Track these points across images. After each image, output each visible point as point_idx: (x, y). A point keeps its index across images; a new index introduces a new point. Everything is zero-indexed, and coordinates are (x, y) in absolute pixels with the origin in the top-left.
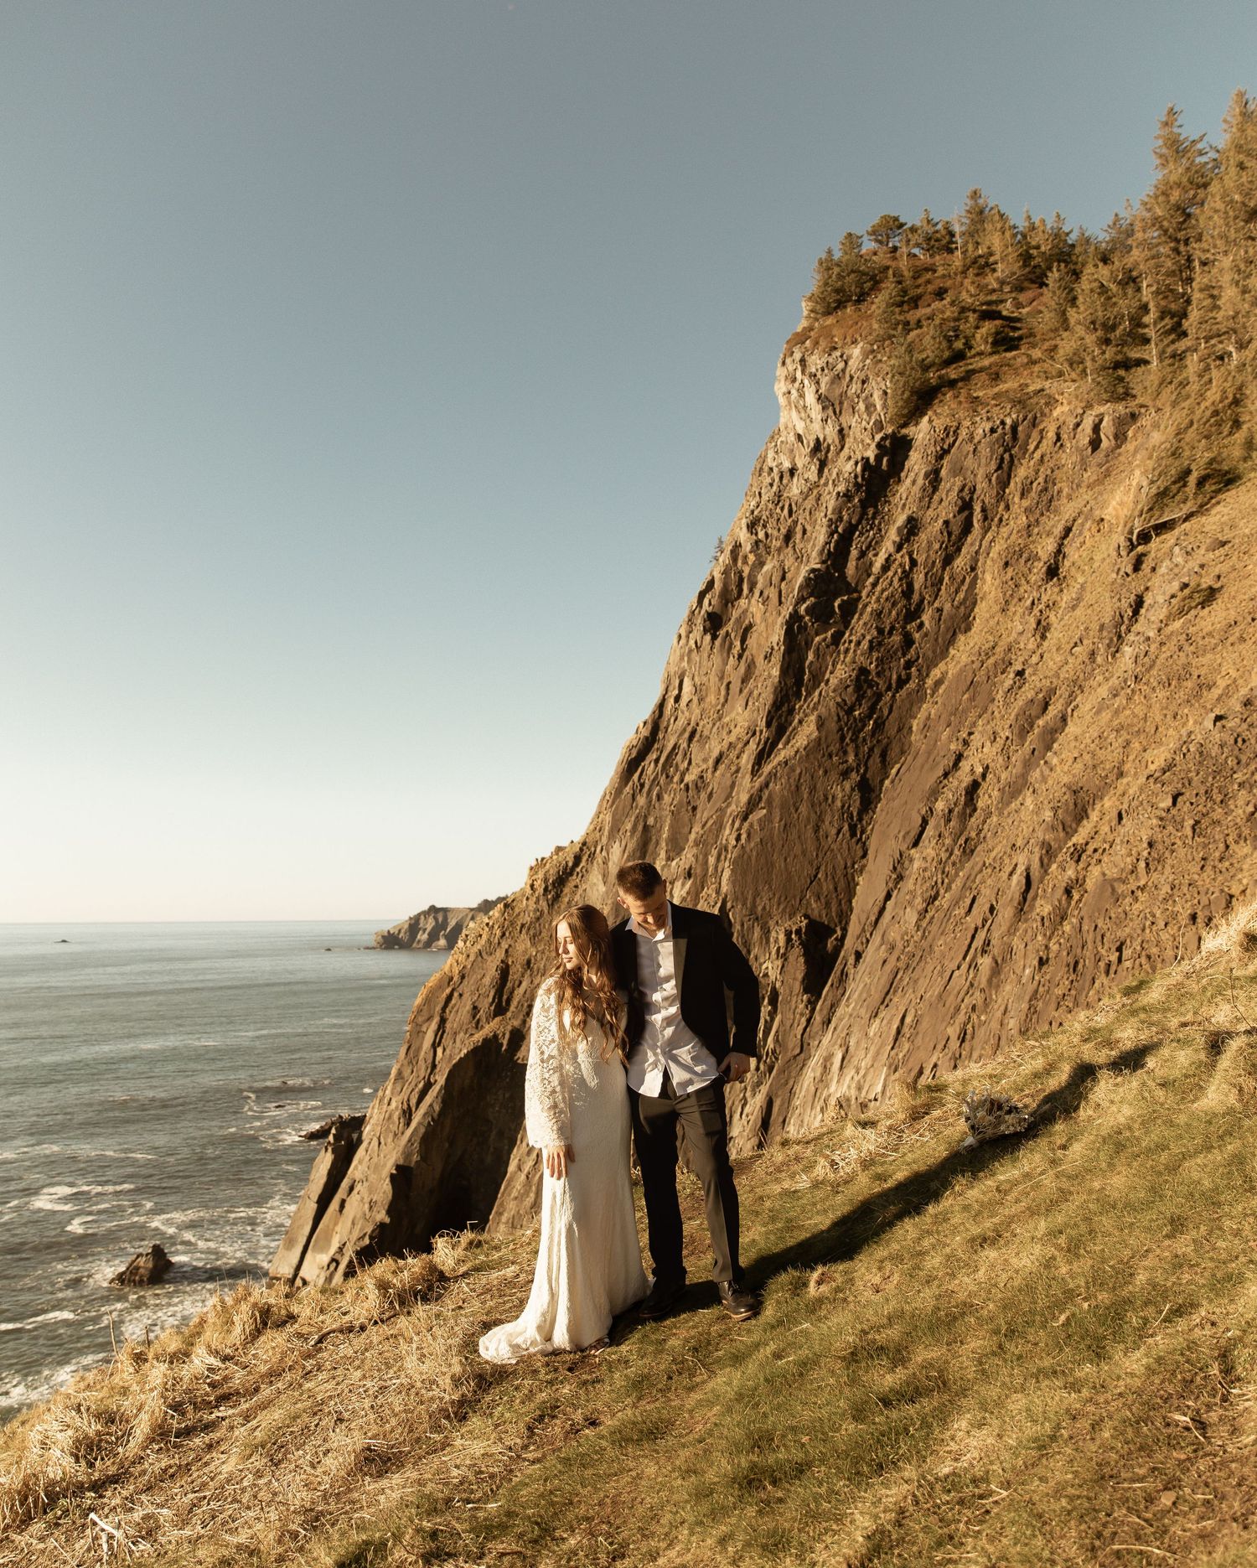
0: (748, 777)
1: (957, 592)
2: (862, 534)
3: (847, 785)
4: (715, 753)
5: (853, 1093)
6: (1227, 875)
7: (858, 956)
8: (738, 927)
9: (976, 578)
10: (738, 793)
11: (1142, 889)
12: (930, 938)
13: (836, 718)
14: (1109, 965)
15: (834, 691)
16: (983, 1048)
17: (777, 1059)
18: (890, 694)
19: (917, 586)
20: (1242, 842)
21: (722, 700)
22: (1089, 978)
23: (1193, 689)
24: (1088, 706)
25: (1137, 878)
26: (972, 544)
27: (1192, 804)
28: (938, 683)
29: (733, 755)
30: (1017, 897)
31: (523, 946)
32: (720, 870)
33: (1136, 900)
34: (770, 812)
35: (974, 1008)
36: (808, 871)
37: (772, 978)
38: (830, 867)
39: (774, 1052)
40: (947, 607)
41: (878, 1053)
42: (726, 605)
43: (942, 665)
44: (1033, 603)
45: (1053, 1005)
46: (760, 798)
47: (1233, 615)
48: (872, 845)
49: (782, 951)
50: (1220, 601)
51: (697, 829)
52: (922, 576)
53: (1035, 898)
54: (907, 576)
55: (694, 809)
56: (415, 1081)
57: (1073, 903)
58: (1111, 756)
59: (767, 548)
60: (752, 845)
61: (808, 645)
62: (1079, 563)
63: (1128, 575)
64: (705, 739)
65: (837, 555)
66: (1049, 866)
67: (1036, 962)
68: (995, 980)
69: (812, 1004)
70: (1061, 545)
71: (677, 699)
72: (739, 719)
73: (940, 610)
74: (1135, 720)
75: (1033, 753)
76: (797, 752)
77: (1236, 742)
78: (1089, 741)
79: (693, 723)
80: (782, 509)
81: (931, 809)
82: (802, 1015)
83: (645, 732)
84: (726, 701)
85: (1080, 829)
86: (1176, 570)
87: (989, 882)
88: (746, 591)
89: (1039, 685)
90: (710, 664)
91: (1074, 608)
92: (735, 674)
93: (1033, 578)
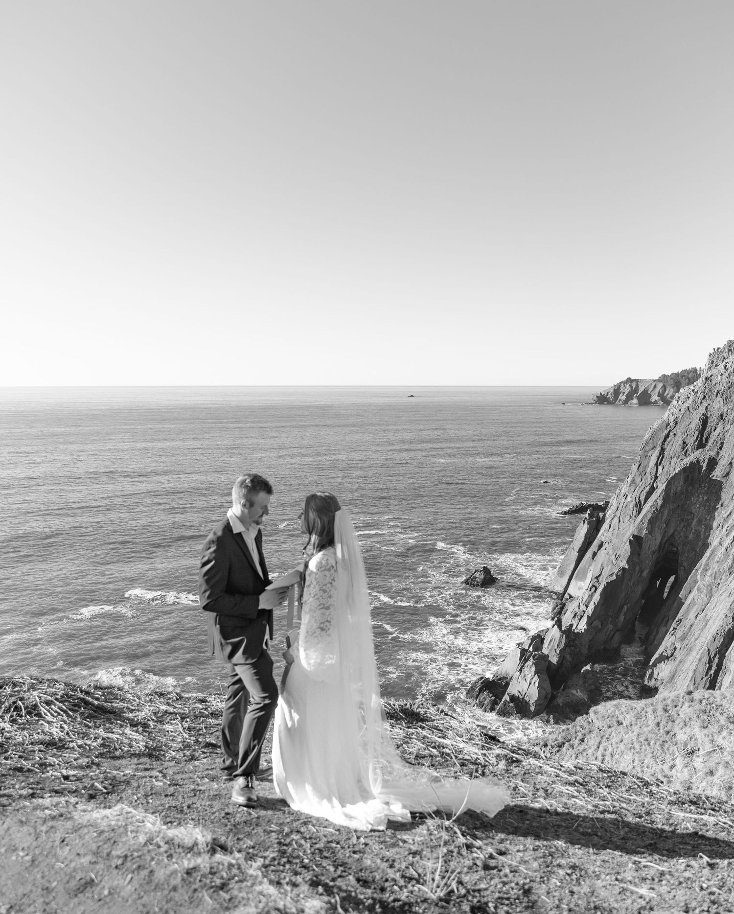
31: (718, 405)
56: (644, 486)
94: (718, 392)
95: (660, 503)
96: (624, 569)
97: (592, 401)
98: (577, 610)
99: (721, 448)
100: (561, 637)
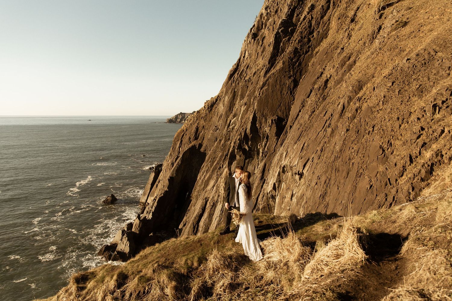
0: (263, 78)
1: (324, 26)
2: (298, 9)
3: (290, 80)
4: (254, 72)
5: (289, 164)
6: (410, 106)
7: (291, 127)
8: (259, 118)
9: (330, 23)
10: (260, 82)
11: (381, 110)
12: (312, 123)
13: (288, 62)
14: (369, 132)
15: (288, 54)
16: (328, 154)
17: (267, 153)
18: (303, 55)
19: (313, 25)
20: (414, 97)
21: (256, 57)
22: (362, 135)
23: (398, 52)
24: (363, 58)
25: (379, 107)
26: (329, 13)
27: (398, 85)
28: (317, 53)
29: (258, 72)
30: (340, 111)
31: (202, 122)
32: (254, 103)
33: (379, 113)
34: (269, 87)
35: (325, 142)
36: (278, 104)
37: (267, 132)
38: (284, 103)
39: (267, 152)
40: (321, 31)
41: (296, 153)
42: (258, 31)
43: (318, 48)
44: (346, 30)
45: (351, 143)
46: (266, 83)
47: (412, 29)
48: (296, 97)
49: (270, 125)
50: (408, 26)
51: (248, 92)
52: (314, 22)
53: (345, 112)
54: (310, 22)
55: (248, 87)
56: (175, 155)
57: (358, 113)
58: (370, 72)
59: (270, 15)
60: (263, 96)
61: (281, 41)
62: (362, 17)
63: (377, 20)
64: (251, 68)
65: (290, 15)
66: (350, 103)
67: (345, 130)
68: (332, 135)
69: (278, 139)
70: (356, 13)
71: (244, 57)
72: (261, 63)
73: (319, 32)
74: (379, 61)
75: (345, 71)
76: (276, 71)
77: (413, 66)
78: (364, 67)
79: (248, 64)
80: (275, 3)
81: (313, 87)
82: (275, 142)
83: (235, 67)
84: (257, 58)
85: (360, 93)
86: (394, 17)
87: (331, 107)
88: (264, 27)
89: (348, 52)
90: (253, 47)
91: (359, 30)
92: (260, 50)
93: (346, 23)
94: (202, 117)
95: (180, 163)
96: (166, 191)
97: (166, 122)
98: (148, 210)
99: (203, 140)
100: (140, 223)
